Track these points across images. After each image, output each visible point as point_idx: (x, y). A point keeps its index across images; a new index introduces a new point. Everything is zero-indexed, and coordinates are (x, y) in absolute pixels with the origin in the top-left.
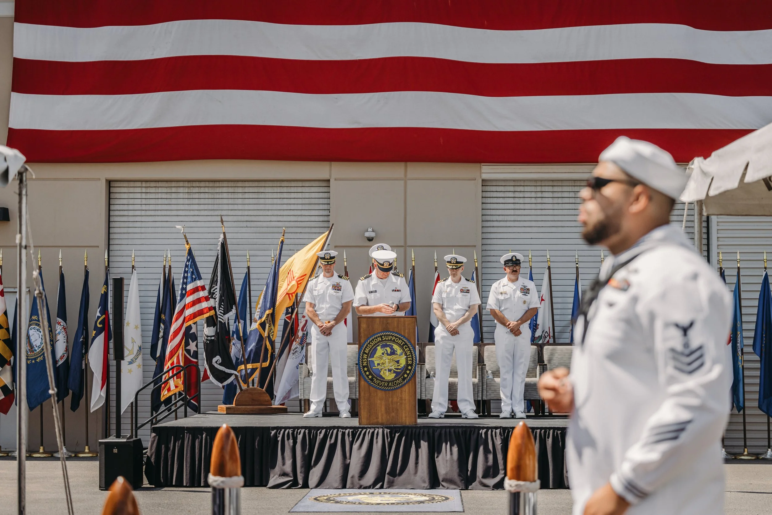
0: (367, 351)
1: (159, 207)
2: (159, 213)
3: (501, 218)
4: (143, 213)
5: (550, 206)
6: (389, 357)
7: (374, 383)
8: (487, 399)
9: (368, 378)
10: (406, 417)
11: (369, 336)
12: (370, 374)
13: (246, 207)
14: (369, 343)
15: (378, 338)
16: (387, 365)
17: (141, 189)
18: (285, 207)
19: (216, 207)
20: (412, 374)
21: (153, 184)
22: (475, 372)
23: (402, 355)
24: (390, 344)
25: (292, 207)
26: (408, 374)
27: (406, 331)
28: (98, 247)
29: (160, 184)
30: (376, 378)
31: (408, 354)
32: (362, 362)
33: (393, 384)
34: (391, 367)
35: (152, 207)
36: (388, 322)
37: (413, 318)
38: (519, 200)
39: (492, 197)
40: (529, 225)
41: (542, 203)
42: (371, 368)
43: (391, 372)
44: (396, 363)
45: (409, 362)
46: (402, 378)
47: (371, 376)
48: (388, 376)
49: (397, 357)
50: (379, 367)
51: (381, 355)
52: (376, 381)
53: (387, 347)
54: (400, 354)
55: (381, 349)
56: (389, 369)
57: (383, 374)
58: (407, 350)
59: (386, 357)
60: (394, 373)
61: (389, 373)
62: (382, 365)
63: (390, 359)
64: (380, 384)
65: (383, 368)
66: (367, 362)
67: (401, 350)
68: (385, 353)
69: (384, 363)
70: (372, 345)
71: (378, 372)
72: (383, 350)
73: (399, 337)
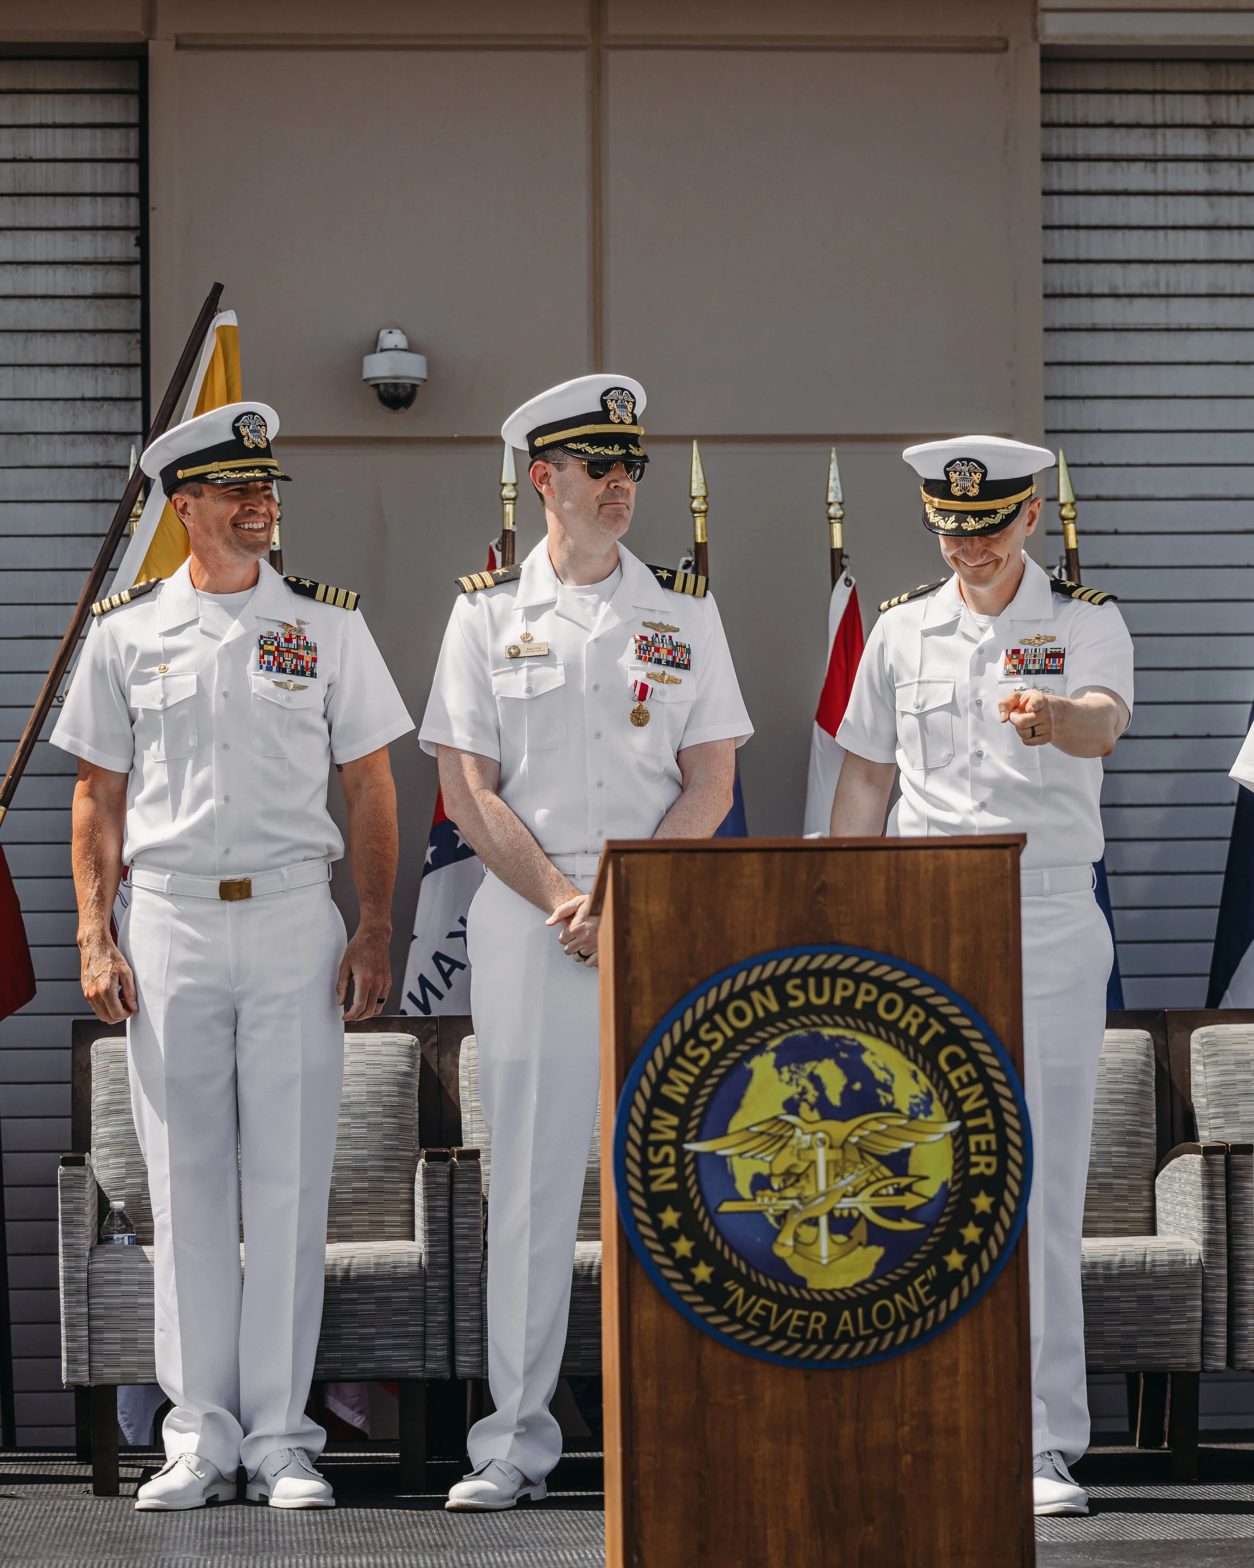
0: (677, 1091)
3: (1136, 279)
6: (838, 1129)
7: (730, 1312)
9: (689, 1278)
11: (692, 981)
12: (697, 1256)
14: (693, 1032)
15: (756, 995)
16: (822, 1186)
20: (1001, 1248)
22: (1145, 1193)
23: (928, 1112)
24: (839, 1038)
26: (972, 1252)
27: (956, 942)
30: (744, 1281)
31: (968, 1107)
32: (645, 1165)
33: (868, 1323)
34: (847, 1203)
36: (823, 877)
37: (1001, 851)
38: (1240, 172)
39: (1088, 159)
42: (707, 1214)
43: (850, 1238)
44: (888, 1173)
45: (977, 1164)
46: (930, 1277)
47: (708, 1264)
48: (830, 1263)
49: (889, 1126)
50: (766, 1200)
51: (775, 1118)
52: (746, 1300)
53: (820, 1060)
54: (916, 1109)
55: (780, 1073)
56: (837, 1213)
57: (795, 1251)
58: (965, 1079)
59: (814, 1133)
60: (869, 1243)
61: (834, 1242)
62: (785, 1187)
63: (842, 1147)
64: (773, 1328)
65: (794, 1209)
66: (680, 1165)
67: (921, 1076)
68: (806, 1100)
69: (799, 1170)
70: (715, 1048)
71: (758, 1240)
72: (791, 1080)
73: (905, 984)
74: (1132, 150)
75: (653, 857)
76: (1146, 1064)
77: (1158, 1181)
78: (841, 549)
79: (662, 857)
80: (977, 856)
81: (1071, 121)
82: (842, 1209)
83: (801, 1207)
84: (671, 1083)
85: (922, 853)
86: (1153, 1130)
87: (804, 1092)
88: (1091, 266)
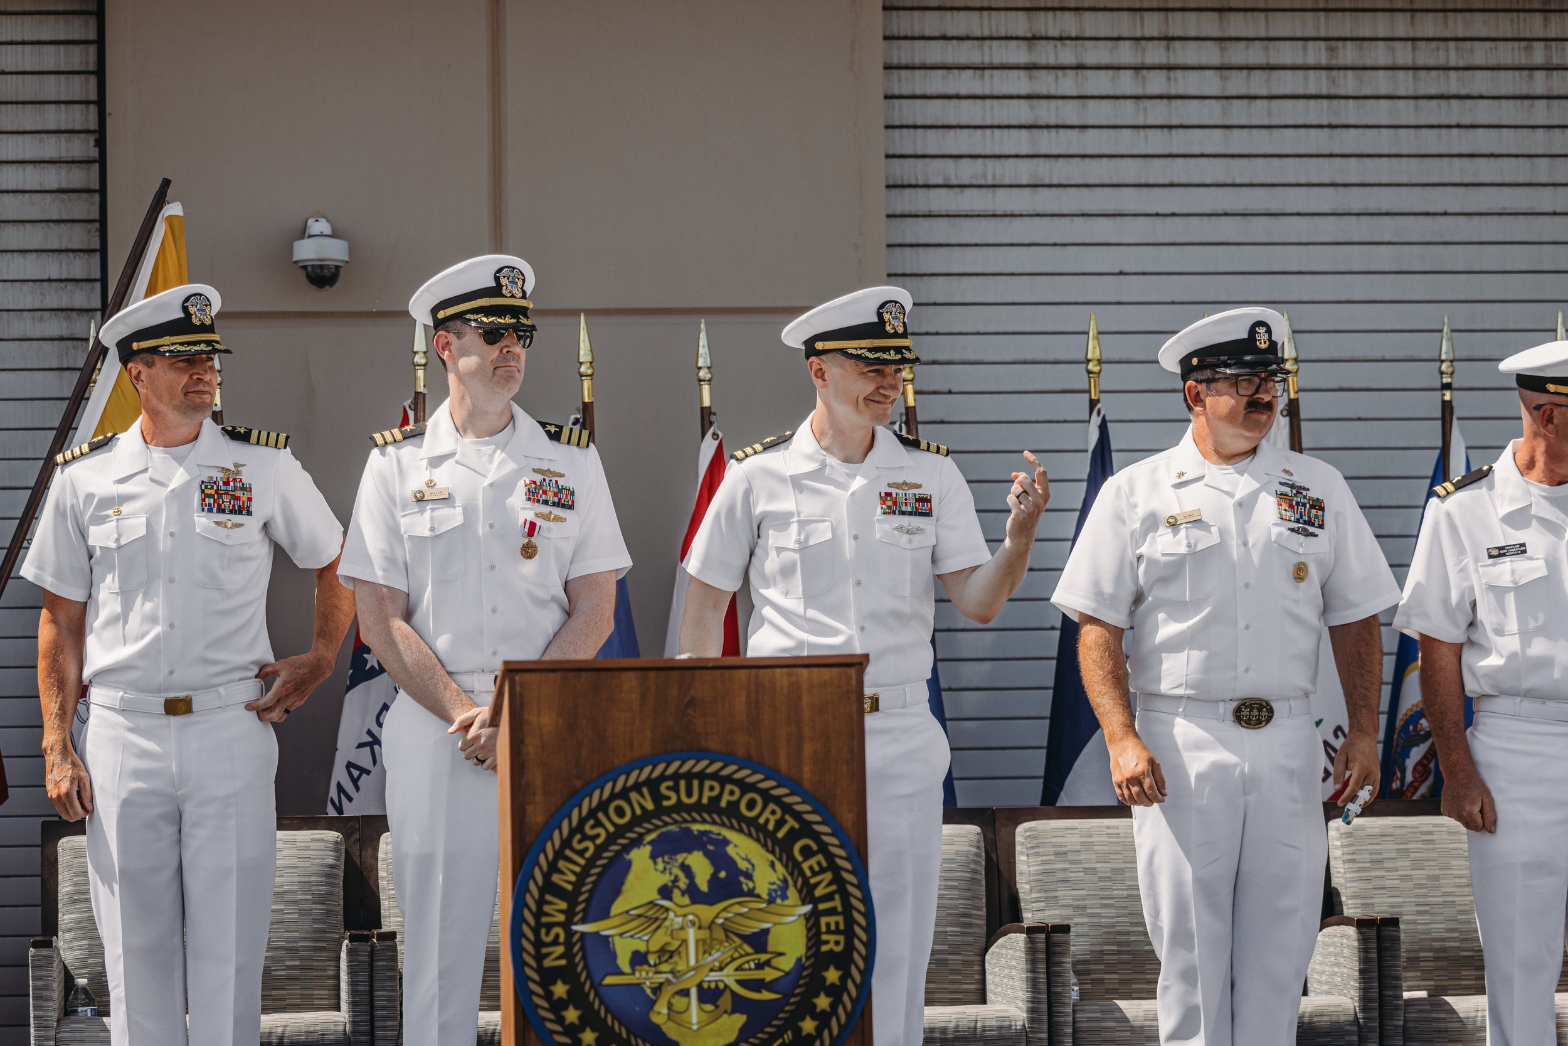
0: (565, 879)
3: (966, 171)
6: (707, 912)
11: (578, 784)
12: (584, 1023)
14: (580, 828)
15: (634, 796)
16: (692, 962)
20: (848, 1015)
22: (977, 968)
23: (784, 897)
24: (706, 833)
26: (823, 1019)
27: (808, 748)
31: (819, 892)
32: (538, 944)
34: (714, 976)
36: (692, 692)
37: (847, 669)
38: (1057, 78)
39: (924, 67)
40: (1111, 208)
41: (1170, 97)
42: (592, 986)
43: (717, 1007)
44: (749, 950)
45: (827, 942)
46: (787, 1041)
47: (593, 1030)
48: (699, 1029)
49: (751, 909)
50: (644, 974)
51: (651, 902)
53: (690, 852)
54: (774, 894)
55: (655, 863)
56: (705, 985)
57: (669, 1018)
58: (817, 868)
59: (685, 916)
60: (733, 1012)
61: (702, 1009)
62: (660, 963)
63: (710, 928)
65: (668, 981)
66: (569, 944)
67: (778, 865)
68: (678, 887)
69: (672, 948)
70: (599, 841)
71: (637, 1009)
72: (665, 869)
73: (764, 785)
74: (963, 60)
75: (544, 675)
76: (977, 855)
77: (987, 957)
78: (710, 407)
79: (552, 675)
80: (826, 673)
81: (910, 34)
82: (710, 982)
83: (674, 980)
84: (561, 872)
85: (778, 671)
86: (983, 912)
87: (676, 879)
88: (927, 160)
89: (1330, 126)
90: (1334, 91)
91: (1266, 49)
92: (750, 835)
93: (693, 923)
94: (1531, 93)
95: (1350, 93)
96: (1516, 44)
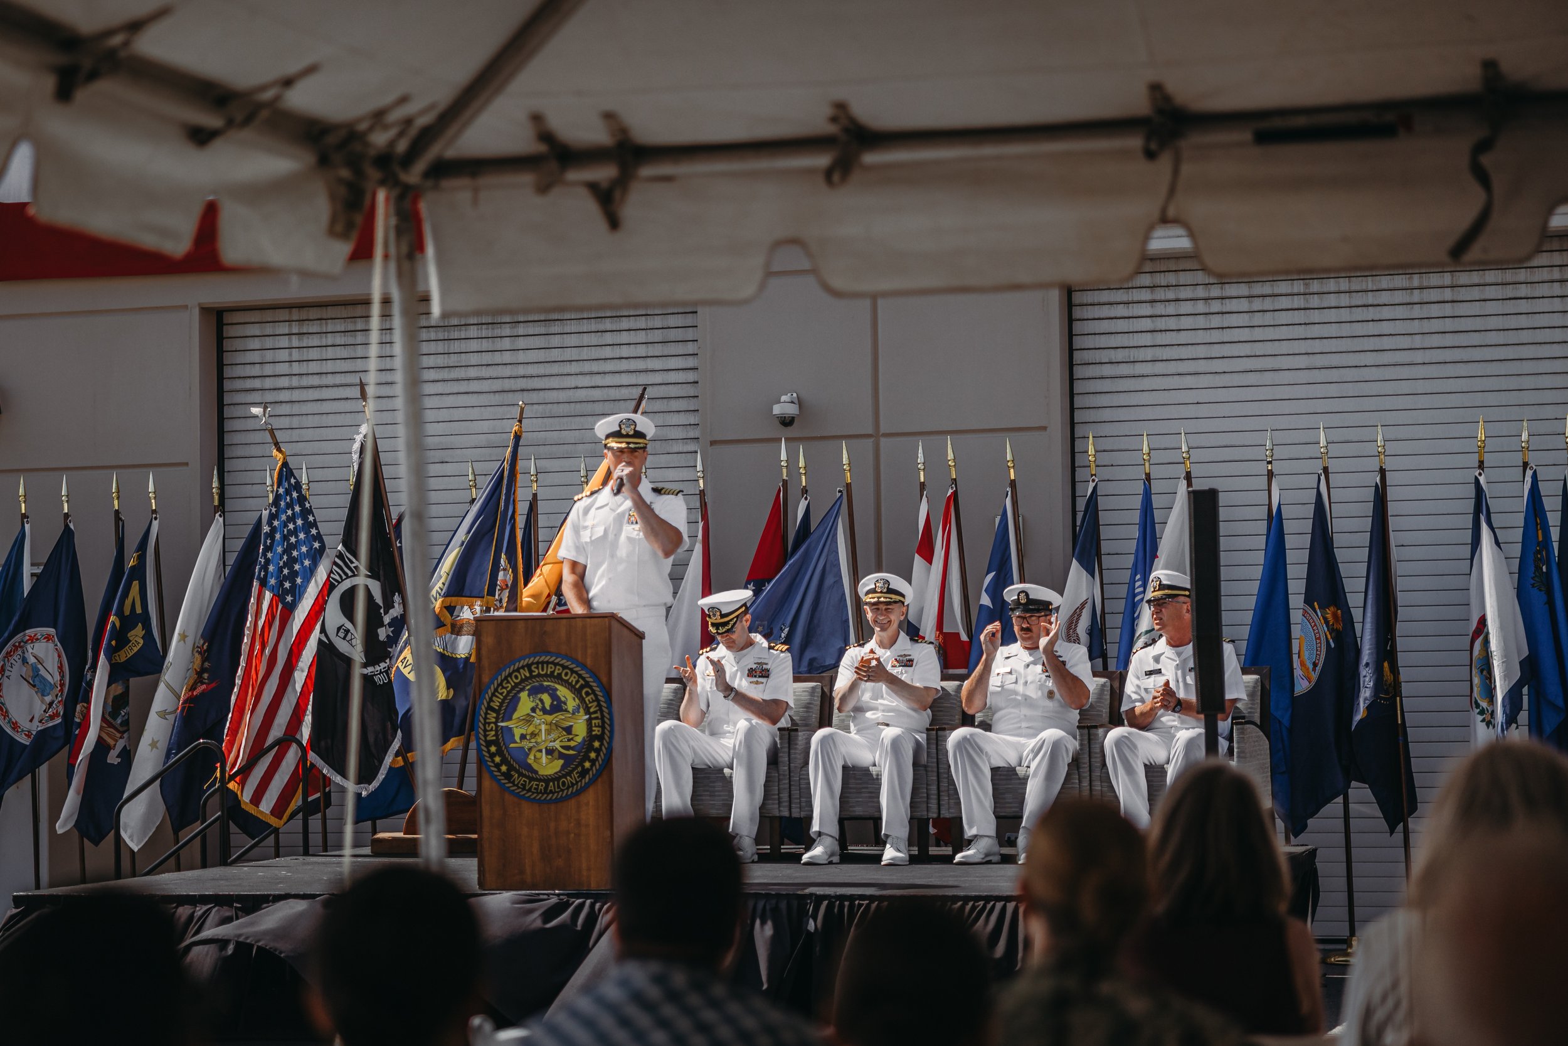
0: (495, 705)
1: (329, 366)
2: (329, 380)
3: (1120, 355)
4: (295, 381)
5: (1243, 320)
6: (549, 718)
7: (513, 783)
8: (951, 816)
9: (499, 770)
10: (589, 869)
11: (502, 665)
12: (502, 763)
13: (521, 357)
14: (500, 684)
15: (521, 671)
16: (543, 738)
17: (290, 326)
18: (608, 352)
19: (453, 360)
20: (603, 760)
21: (314, 313)
23: (579, 712)
24: (549, 685)
25: (625, 351)
26: (593, 762)
27: (589, 651)
28: (187, 464)
29: (331, 312)
30: (517, 771)
31: (592, 710)
32: (485, 730)
33: (559, 787)
34: (552, 744)
35: (314, 367)
36: (545, 629)
38: (1165, 306)
39: (1099, 304)
40: (1192, 370)
41: (1223, 313)
42: (505, 748)
43: (553, 757)
44: (565, 734)
45: (595, 731)
46: (579, 771)
47: (505, 766)
48: (546, 766)
49: (566, 717)
50: (525, 743)
51: (528, 714)
52: (518, 778)
53: (543, 693)
54: (575, 711)
55: (529, 698)
56: (548, 748)
57: (535, 761)
58: (591, 700)
59: (540, 720)
60: (559, 758)
61: (547, 758)
62: (532, 739)
63: (550, 724)
64: (527, 788)
65: (534, 746)
66: (496, 731)
67: (576, 699)
68: (539, 708)
69: (536, 733)
70: (508, 689)
71: (522, 757)
72: (533, 701)
73: (571, 666)
74: (1119, 300)
75: (489, 622)
79: (492, 622)
80: (596, 621)
82: (550, 747)
83: (536, 746)
84: (494, 702)
87: (537, 705)
89: (1305, 324)
90: (1307, 306)
91: (1272, 286)
92: (566, 687)
93: (544, 722)
94: (1412, 301)
95: (1316, 307)
96: (1404, 276)
